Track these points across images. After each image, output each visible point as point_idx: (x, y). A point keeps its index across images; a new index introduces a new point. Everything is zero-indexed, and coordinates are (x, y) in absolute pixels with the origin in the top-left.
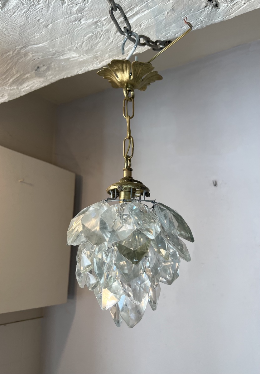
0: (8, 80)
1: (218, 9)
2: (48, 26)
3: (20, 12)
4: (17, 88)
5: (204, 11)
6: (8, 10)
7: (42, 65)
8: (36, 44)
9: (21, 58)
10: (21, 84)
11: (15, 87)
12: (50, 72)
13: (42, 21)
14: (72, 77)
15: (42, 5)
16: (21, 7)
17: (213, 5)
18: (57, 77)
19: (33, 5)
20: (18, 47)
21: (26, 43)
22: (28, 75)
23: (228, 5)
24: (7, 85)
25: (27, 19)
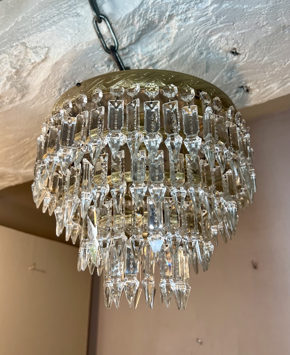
1: (249, 95)
3: (39, 103)
6: (27, 102)
16: (42, 98)
17: (244, 91)
19: (54, 96)
23: (260, 91)
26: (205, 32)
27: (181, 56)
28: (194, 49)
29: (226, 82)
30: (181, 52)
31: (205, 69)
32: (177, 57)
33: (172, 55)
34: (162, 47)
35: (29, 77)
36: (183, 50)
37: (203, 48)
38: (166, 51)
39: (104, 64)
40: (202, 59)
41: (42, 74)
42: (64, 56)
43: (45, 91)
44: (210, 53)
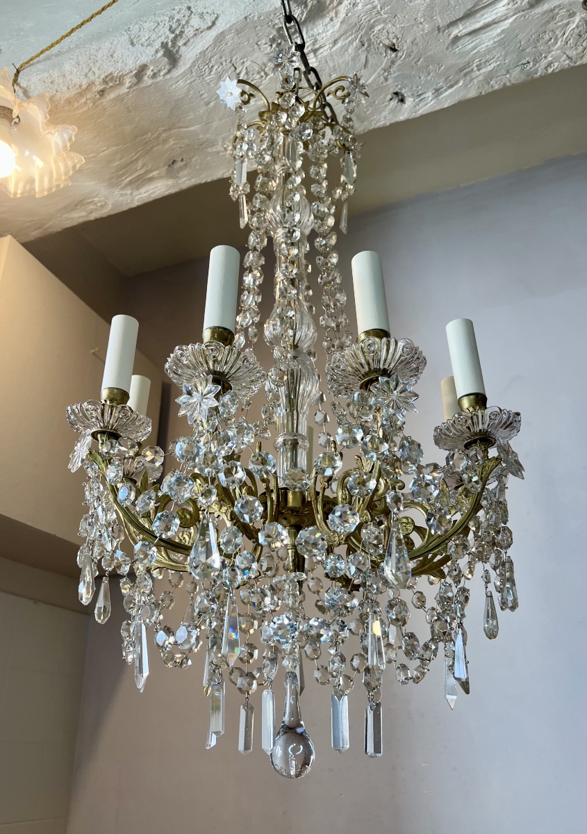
0: (126, 178)
1: (403, 105)
2: (209, 103)
3: (184, 82)
4: (131, 194)
5: (389, 105)
6: (171, 78)
7: (180, 159)
8: (185, 128)
9: (158, 145)
10: (138, 188)
11: (129, 192)
12: (186, 172)
13: (206, 95)
14: (213, 182)
15: (214, 76)
16: (188, 75)
17: (399, 100)
18: (193, 180)
19: (203, 75)
20: (161, 129)
21: (174, 124)
22: (155, 173)
23: (414, 101)
24: (120, 187)
25: (189, 90)
26: (369, 21)
27: (343, 44)
28: (356, 39)
29: (382, 83)
30: (344, 40)
31: (364, 63)
32: (339, 45)
33: (335, 42)
34: (327, 31)
35: (184, 47)
36: (347, 38)
37: (365, 39)
38: (331, 36)
39: (268, 41)
40: (363, 51)
41: (201, 44)
42: (232, 26)
43: (196, 67)
44: (371, 46)
